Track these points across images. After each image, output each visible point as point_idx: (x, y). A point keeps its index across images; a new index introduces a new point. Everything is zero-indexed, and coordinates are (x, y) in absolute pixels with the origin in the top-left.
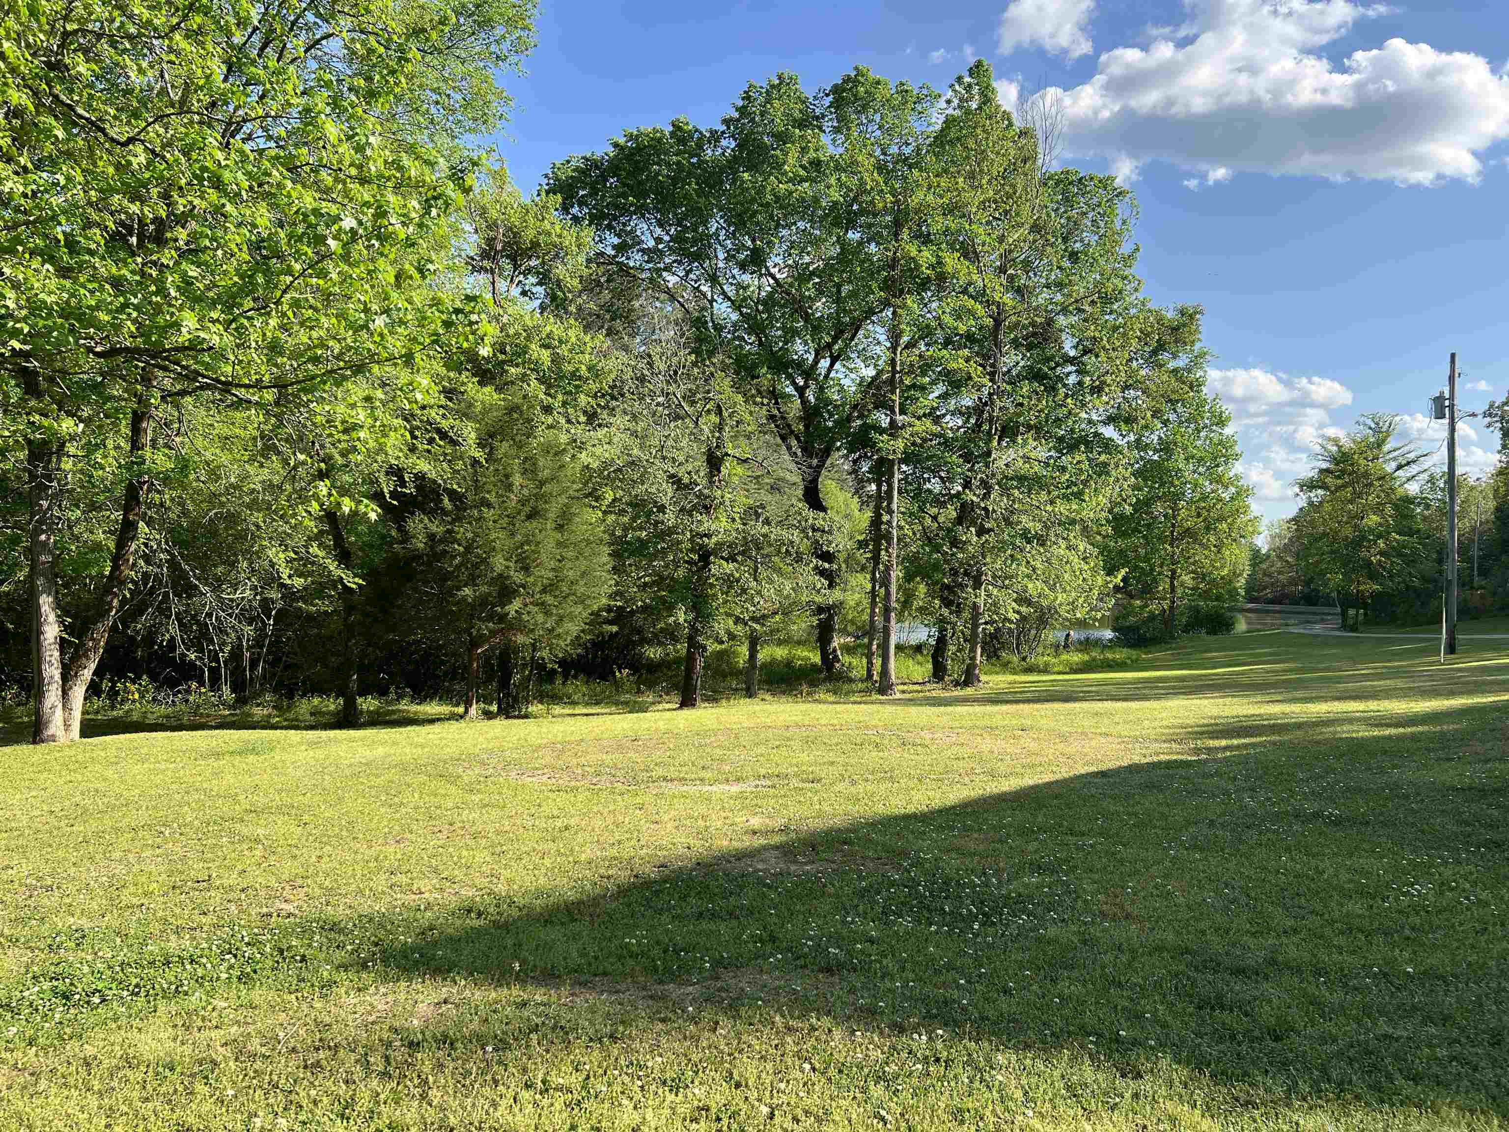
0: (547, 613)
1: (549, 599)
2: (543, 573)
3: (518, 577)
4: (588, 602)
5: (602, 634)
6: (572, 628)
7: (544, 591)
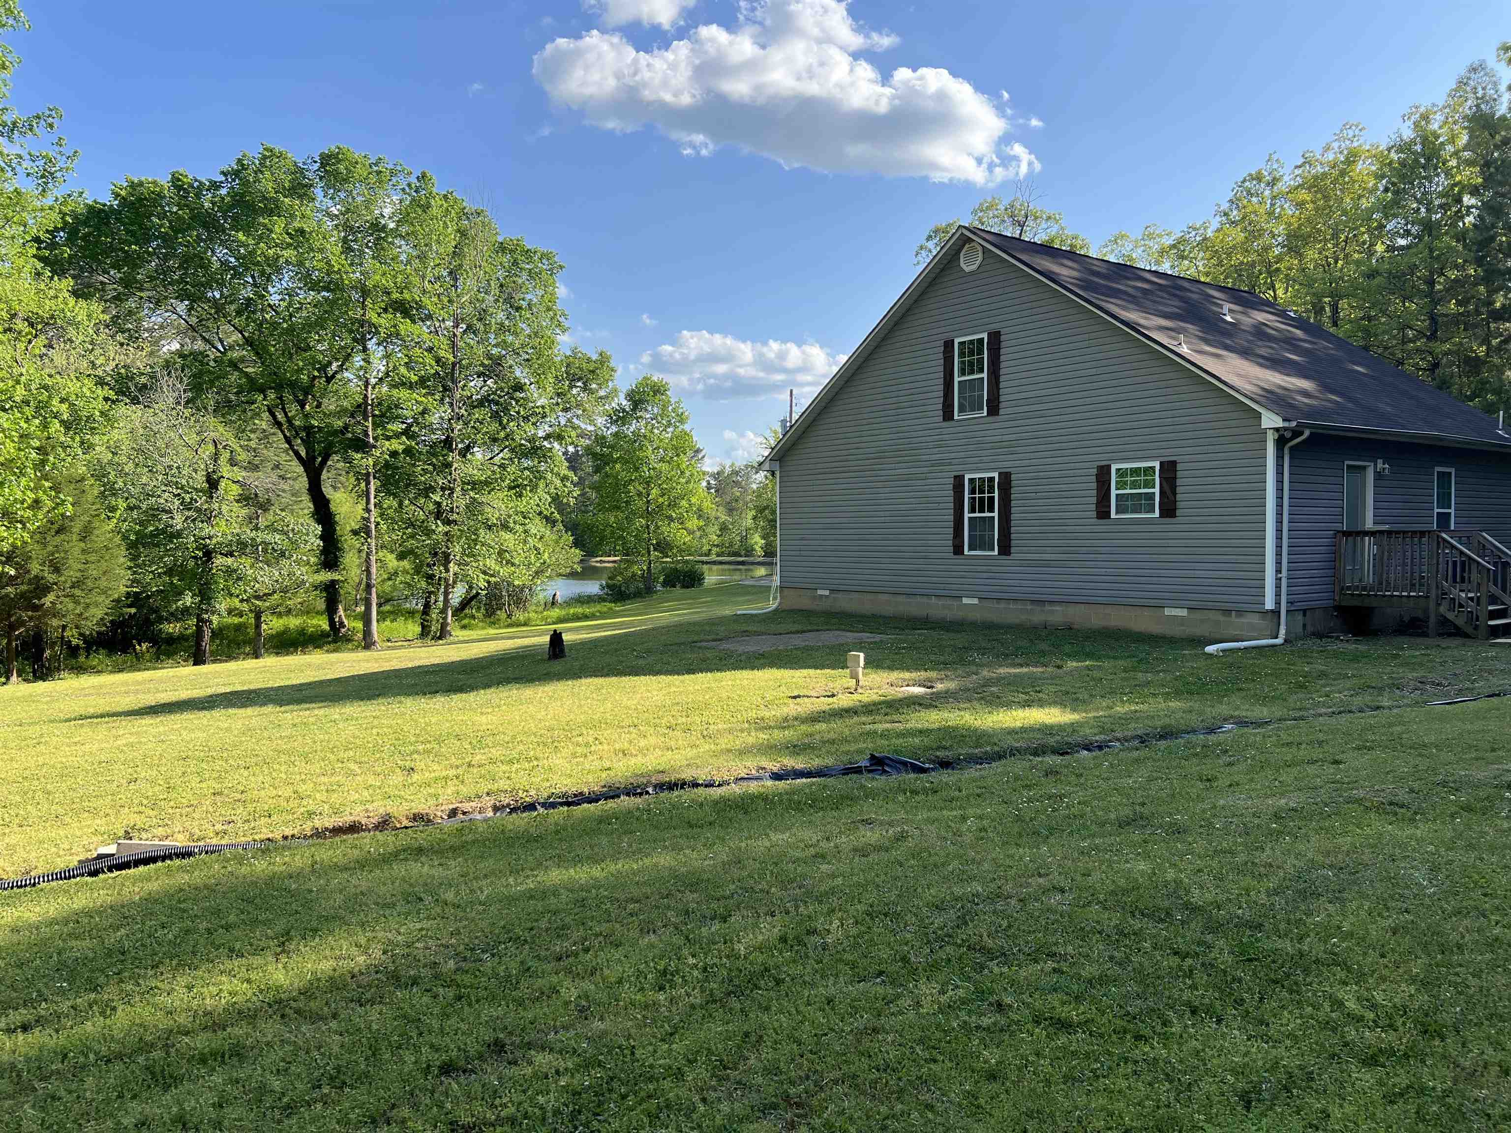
0: (77, 603)
1: (77, 592)
2: (71, 573)
3: (51, 578)
4: (110, 592)
5: (122, 614)
6: (98, 613)
7: (72, 587)
